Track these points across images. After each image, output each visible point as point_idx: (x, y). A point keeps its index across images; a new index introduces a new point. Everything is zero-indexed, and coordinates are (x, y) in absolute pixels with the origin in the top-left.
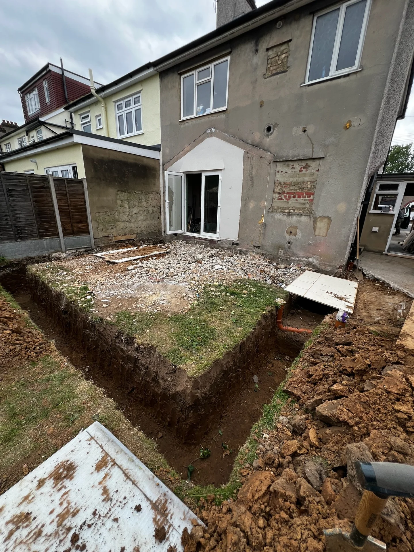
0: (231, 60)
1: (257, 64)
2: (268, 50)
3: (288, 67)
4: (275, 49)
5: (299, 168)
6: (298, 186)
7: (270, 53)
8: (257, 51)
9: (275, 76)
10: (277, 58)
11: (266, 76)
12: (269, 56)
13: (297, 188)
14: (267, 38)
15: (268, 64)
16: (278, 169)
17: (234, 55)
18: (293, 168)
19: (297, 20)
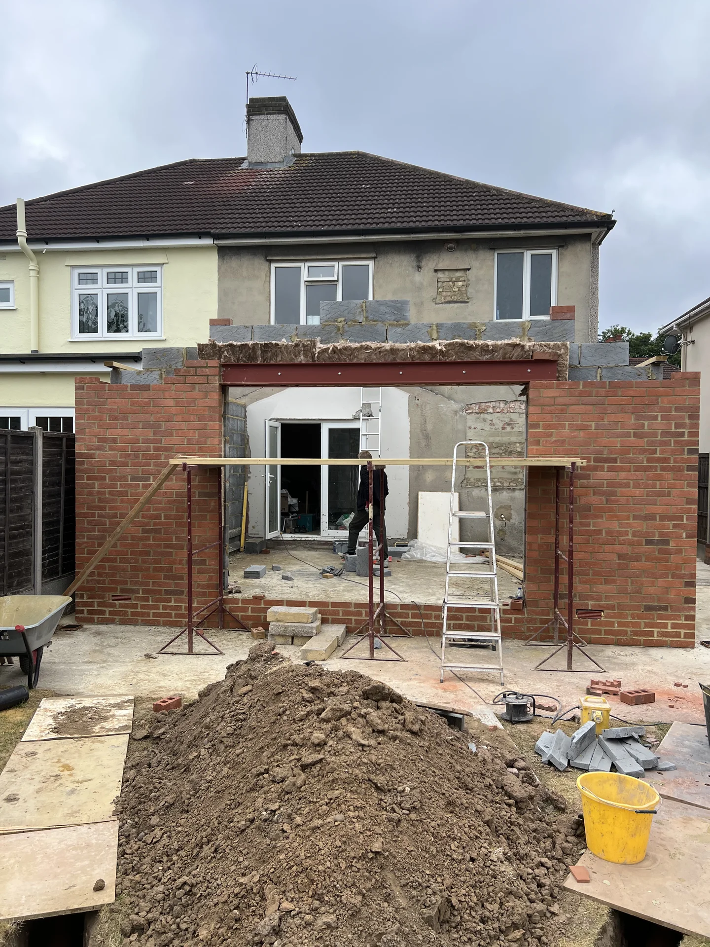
0: (375, 266)
1: (421, 283)
2: (436, 271)
3: (468, 298)
4: (447, 273)
5: (501, 425)
6: (503, 448)
7: (440, 275)
8: (419, 268)
9: (451, 305)
10: (451, 283)
11: (437, 302)
12: (438, 278)
13: (501, 452)
14: (434, 257)
15: (438, 288)
16: (469, 424)
17: (381, 262)
18: (492, 424)
19: (476, 250)
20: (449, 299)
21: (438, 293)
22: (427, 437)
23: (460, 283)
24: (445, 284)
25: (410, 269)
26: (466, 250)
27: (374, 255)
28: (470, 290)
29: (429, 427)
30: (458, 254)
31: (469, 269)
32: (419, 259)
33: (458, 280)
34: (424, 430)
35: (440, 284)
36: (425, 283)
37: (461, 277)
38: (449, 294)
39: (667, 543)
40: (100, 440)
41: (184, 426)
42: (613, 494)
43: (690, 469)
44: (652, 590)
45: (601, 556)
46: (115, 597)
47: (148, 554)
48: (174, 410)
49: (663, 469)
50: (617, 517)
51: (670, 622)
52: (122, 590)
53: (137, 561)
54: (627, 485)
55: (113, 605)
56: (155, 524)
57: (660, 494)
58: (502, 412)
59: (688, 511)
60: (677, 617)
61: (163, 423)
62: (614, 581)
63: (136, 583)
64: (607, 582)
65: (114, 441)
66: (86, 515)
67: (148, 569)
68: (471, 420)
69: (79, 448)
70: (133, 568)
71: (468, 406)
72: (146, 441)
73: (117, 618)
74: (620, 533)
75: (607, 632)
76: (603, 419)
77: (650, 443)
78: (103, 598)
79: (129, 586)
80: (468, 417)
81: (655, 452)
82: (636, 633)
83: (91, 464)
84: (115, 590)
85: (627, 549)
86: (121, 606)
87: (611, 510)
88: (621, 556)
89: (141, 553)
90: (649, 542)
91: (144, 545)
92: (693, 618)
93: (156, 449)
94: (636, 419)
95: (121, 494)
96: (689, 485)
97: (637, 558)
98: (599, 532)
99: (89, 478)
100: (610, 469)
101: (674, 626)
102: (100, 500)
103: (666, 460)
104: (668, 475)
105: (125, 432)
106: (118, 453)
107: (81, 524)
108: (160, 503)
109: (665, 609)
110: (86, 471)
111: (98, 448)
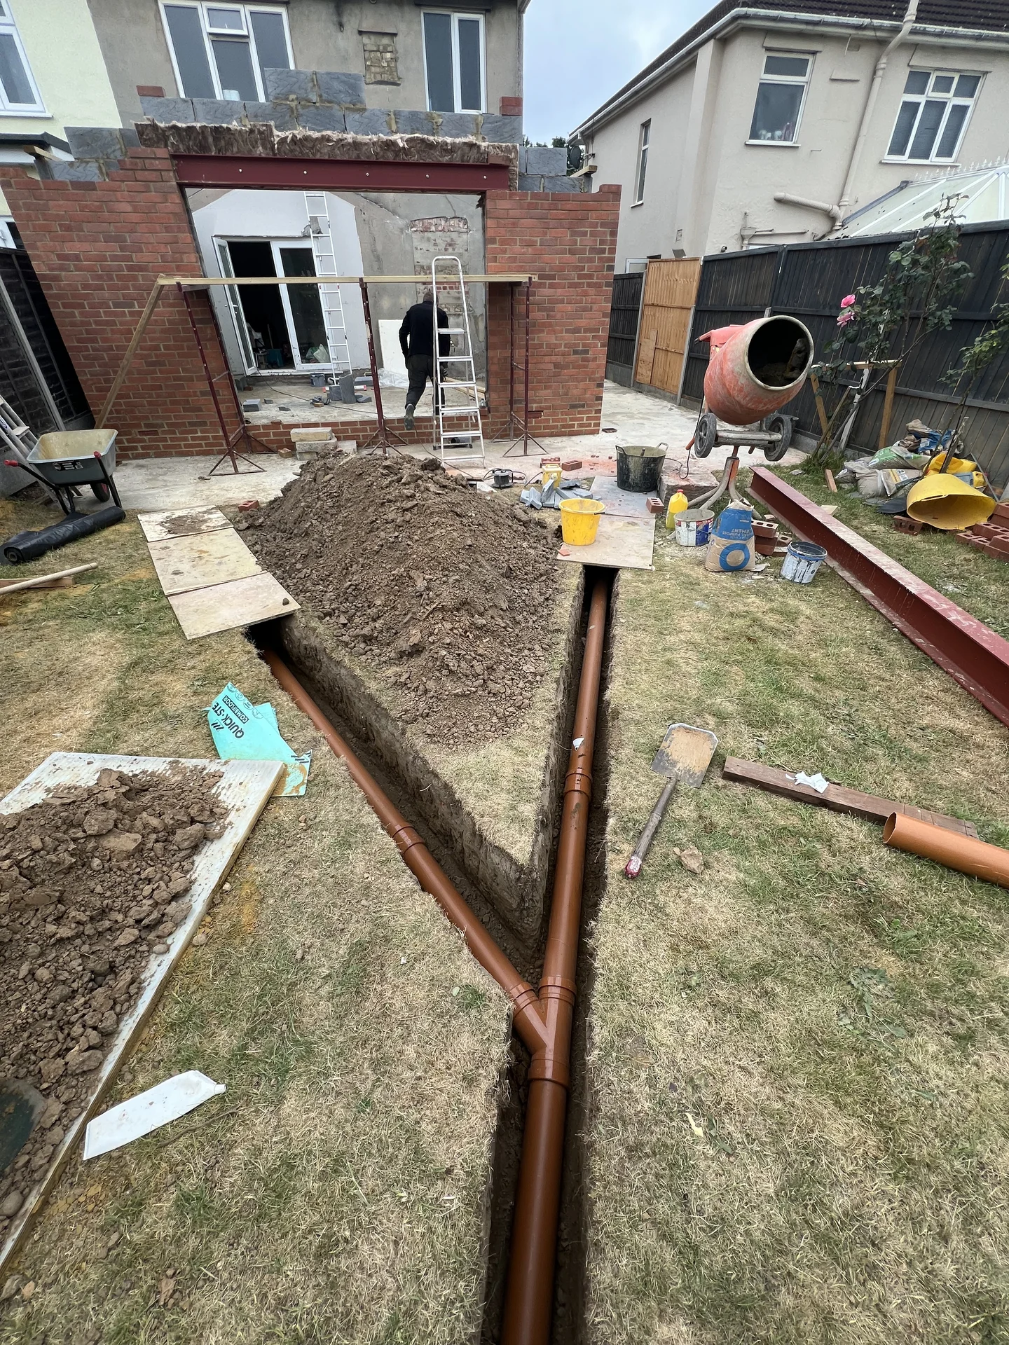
0: (291, 16)
1: (346, 51)
2: (361, 33)
3: (399, 79)
4: (373, 37)
5: (444, 246)
7: (365, 40)
8: (341, 25)
9: (383, 87)
10: (378, 54)
11: (368, 81)
12: (364, 45)
14: (355, 10)
15: (366, 60)
16: (416, 243)
17: (295, 11)
18: (435, 244)
19: (400, 4)
20: (379, 78)
21: (367, 68)
22: (378, 259)
23: (388, 55)
24: (372, 54)
25: (331, 26)
26: (390, 5)
28: (399, 66)
29: (379, 248)
30: (382, 10)
31: (396, 35)
32: (338, 12)
33: (385, 50)
34: (374, 251)
35: (367, 54)
36: (350, 51)
37: (389, 45)
38: (379, 70)
39: (587, 352)
40: (60, 257)
41: (152, 239)
42: (552, 310)
43: (607, 285)
44: (575, 392)
45: (542, 366)
46: (142, 433)
47: (160, 387)
48: (135, 217)
49: (589, 285)
50: (554, 332)
51: (585, 416)
52: (146, 425)
53: (151, 396)
54: (562, 302)
55: (144, 441)
56: (156, 356)
57: (585, 309)
58: (443, 230)
59: (603, 324)
60: (590, 412)
61: (127, 235)
62: (551, 386)
63: (158, 417)
64: (546, 388)
65: (77, 258)
66: (79, 350)
67: (165, 404)
68: (417, 240)
69: (39, 268)
70: (150, 403)
71: (412, 224)
72: (114, 258)
73: (151, 452)
74: (556, 346)
75: (545, 428)
76: (545, 234)
77: (581, 260)
78: (130, 434)
79: (151, 421)
80: (414, 236)
81: (583, 269)
82: (563, 426)
83: (60, 288)
84: (138, 426)
85: (559, 359)
86: (150, 440)
87: (550, 325)
88: (556, 366)
89: (153, 388)
90: (576, 352)
91: (152, 378)
92: (599, 411)
93: (130, 268)
94: (571, 236)
95: (107, 323)
96: (606, 301)
97: (566, 367)
98: (541, 345)
99: (65, 306)
100: (552, 286)
101: (588, 418)
102: (88, 332)
103: (590, 276)
104: (592, 291)
105: (86, 246)
106: (88, 274)
107: (78, 361)
108: (155, 332)
109: (583, 406)
110: (58, 297)
111: (62, 268)
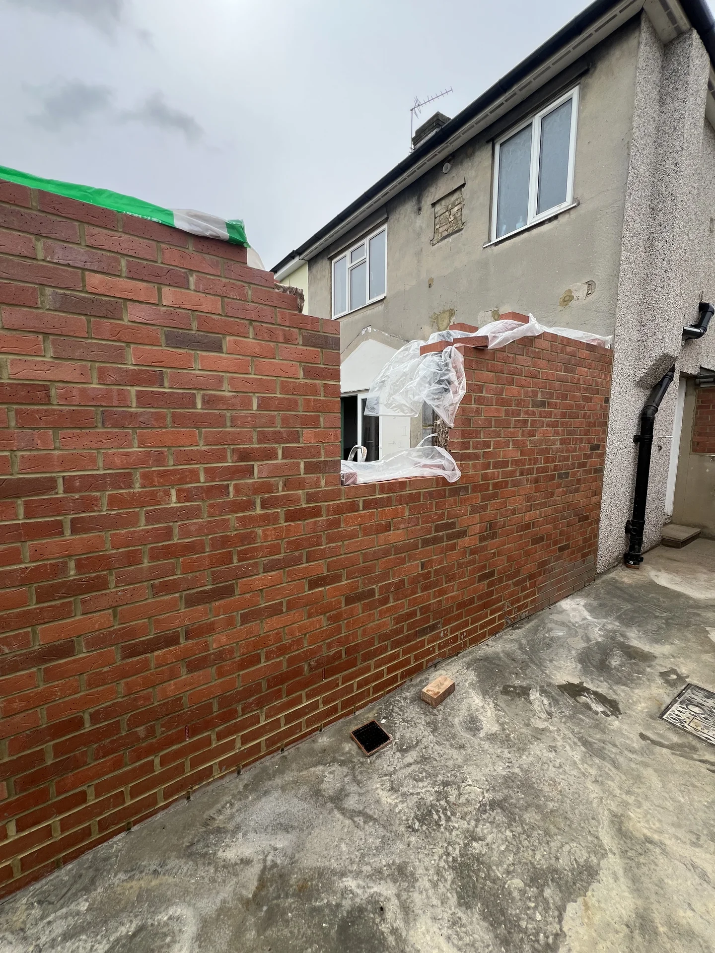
0: (389, 228)
1: (421, 227)
2: (434, 205)
3: (463, 224)
4: (443, 202)
7: (438, 208)
8: (420, 209)
9: (447, 240)
10: (447, 213)
11: (435, 242)
12: (436, 213)
14: (432, 189)
15: (435, 225)
17: (392, 221)
19: (471, 156)
20: (445, 233)
21: (436, 231)
23: (456, 208)
24: (442, 217)
25: (413, 216)
26: (461, 163)
27: (385, 216)
28: (465, 212)
30: (454, 173)
31: (463, 185)
32: (419, 201)
33: (454, 206)
35: (437, 220)
36: (424, 226)
37: (457, 200)
38: (445, 227)
